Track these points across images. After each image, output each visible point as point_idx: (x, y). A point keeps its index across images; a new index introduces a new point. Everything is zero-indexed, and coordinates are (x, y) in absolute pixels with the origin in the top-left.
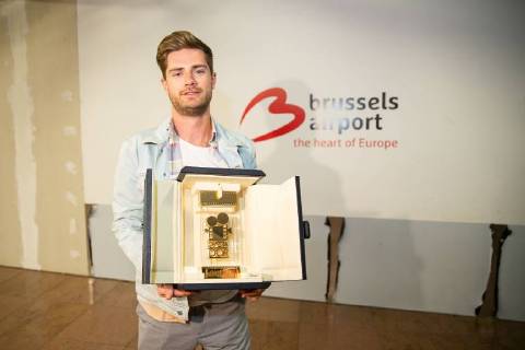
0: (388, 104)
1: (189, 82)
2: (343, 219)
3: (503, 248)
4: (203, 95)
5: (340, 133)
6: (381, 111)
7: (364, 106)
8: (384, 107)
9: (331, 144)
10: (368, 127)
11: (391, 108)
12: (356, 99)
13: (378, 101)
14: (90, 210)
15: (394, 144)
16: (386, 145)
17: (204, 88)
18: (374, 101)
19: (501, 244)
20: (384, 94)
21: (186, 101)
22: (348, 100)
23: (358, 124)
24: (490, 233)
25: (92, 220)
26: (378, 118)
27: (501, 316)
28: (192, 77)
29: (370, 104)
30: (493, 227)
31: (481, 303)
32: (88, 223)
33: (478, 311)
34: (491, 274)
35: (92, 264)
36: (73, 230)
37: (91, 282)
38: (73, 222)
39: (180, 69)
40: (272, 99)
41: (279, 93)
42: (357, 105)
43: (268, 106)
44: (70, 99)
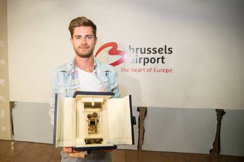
0: (167, 51)
1: (84, 43)
2: (146, 108)
3: (222, 121)
4: (90, 49)
5: (144, 65)
6: (164, 55)
7: (156, 52)
8: (166, 53)
9: (140, 71)
10: (158, 62)
11: (169, 53)
12: (152, 49)
13: (163, 49)
14: (12, 105)
15: (171, 70)
16: (167, 71)
17: (91, 46)
18: (161, 50)
19: (221, 118)
20: (165, 46)
21: (81, 51)
22: (148, 49)
23: (153, 61)
24: (216, 113)
25: (13, 110)
26: (163, 58)
27: (222, 153)
28: (85, 40)
29: (159, 51)
30: (217, 110)
31: (212, 148)
32: (11, 112)
33: (211, 151)
34: (217, 133)
35: (13, 134)
36: (3, 116)
37: (12, 143)
38: (3, 111)
39: (80, 36)
40: (110, 48)
41: (114, 45)
42: (152, 51)
43: (108, 51)
44: (2, 46)
